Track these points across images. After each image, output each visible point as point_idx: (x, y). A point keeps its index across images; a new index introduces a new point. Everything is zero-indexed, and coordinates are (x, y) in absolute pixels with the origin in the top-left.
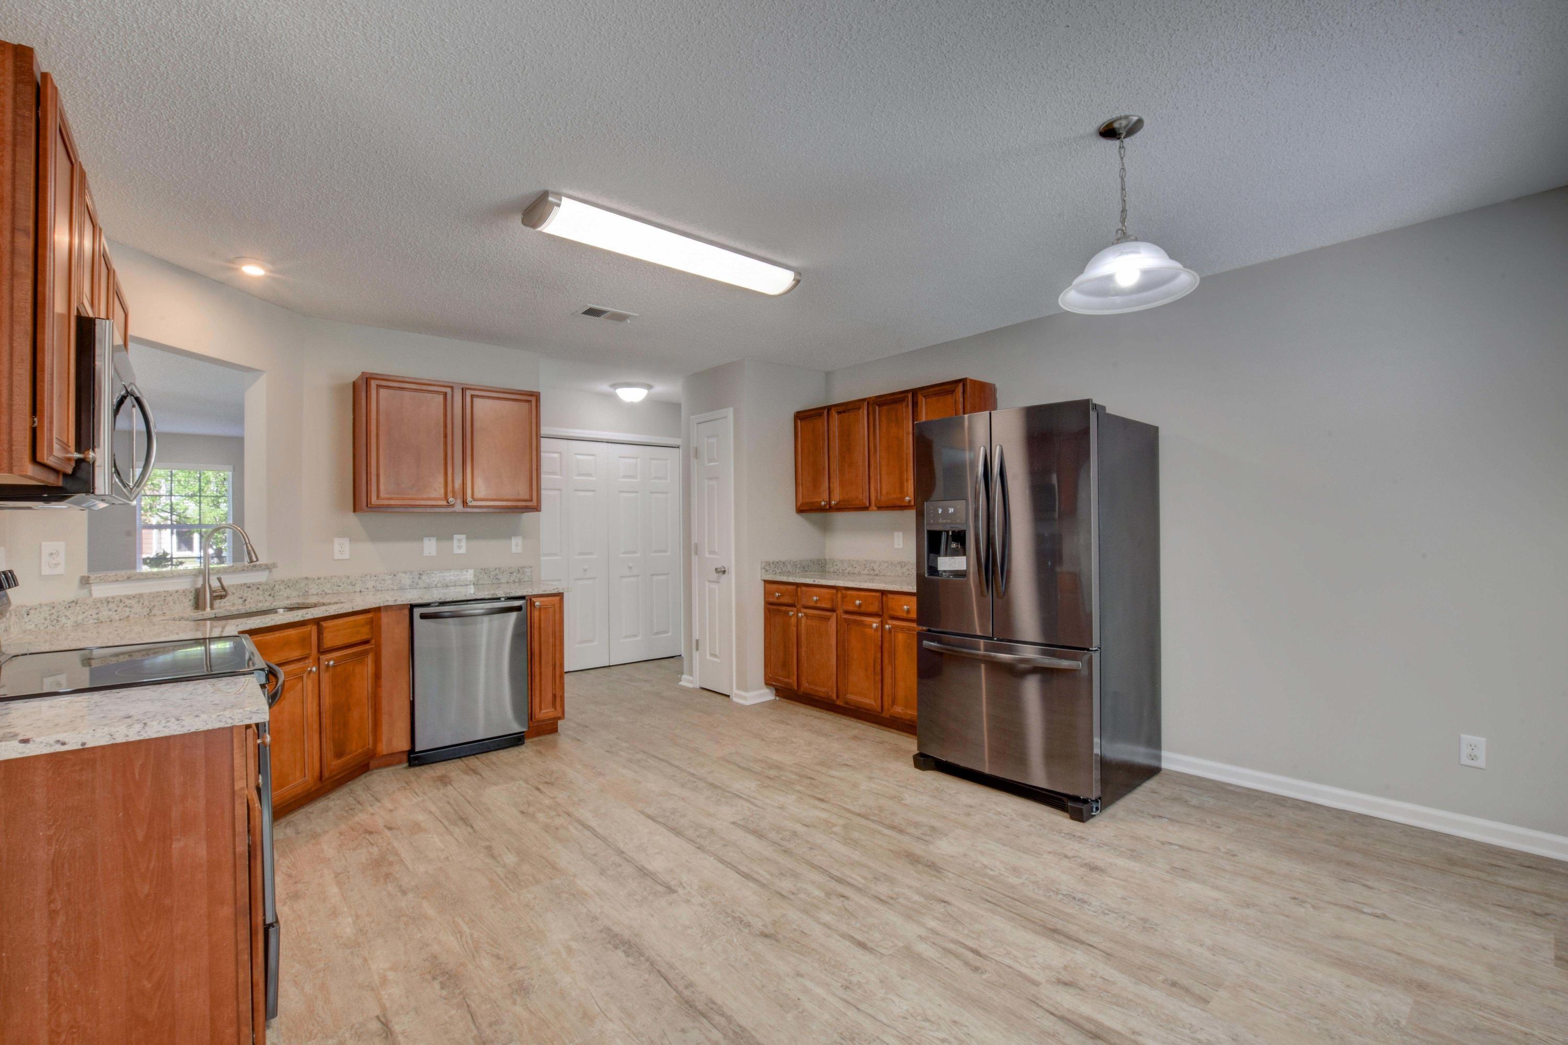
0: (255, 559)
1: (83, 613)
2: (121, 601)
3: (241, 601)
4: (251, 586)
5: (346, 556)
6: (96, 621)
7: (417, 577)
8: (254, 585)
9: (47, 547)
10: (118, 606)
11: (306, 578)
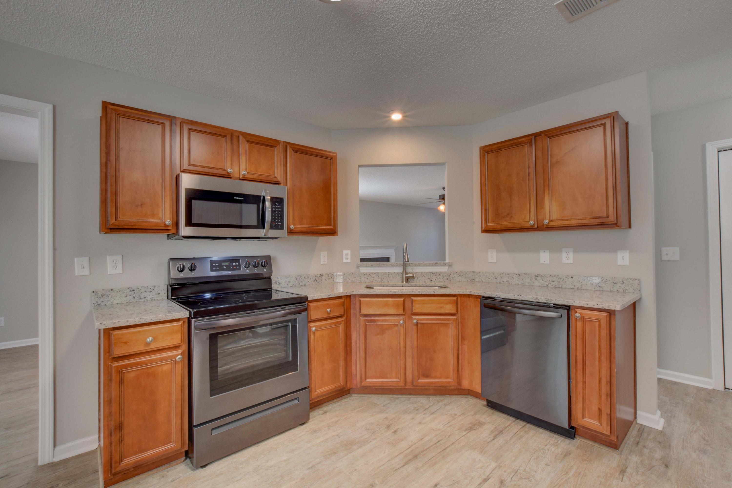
0: (407, 260)
1: (355, 278)
2: (369, 275)
3: (429, 280)
4: (435, 273)
5: (494, 260)
6: (360, 282)
7: (533, 278)
8: (437, 273)
9: (345, 252)
10: (368, 277)
11: (473, 272)
